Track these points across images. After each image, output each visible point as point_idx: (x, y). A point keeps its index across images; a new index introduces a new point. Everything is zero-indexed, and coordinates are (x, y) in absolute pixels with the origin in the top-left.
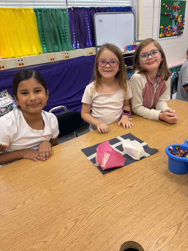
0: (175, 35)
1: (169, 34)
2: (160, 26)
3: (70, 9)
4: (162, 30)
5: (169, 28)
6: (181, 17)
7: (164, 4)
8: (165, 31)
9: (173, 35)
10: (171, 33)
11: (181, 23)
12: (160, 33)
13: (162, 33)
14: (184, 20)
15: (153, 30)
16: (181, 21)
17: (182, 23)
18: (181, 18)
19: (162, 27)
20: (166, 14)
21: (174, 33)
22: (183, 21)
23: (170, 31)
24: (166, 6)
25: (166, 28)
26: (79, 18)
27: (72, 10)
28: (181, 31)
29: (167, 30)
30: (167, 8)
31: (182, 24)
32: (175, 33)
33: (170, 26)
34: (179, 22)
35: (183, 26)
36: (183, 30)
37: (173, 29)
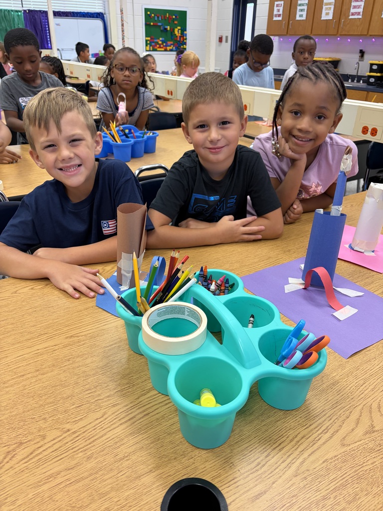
0: (171, 50)
1: (160, 47)
2: (146, 37)
3: (25, 11)
4: (148, 42)
5: (161, 41)
6: (179, 29)
7: (149, 13)
8: (153, 44)
9: (168, 50)
10: (165, 48)
11: (180, 37)
12: (146, 45)
13: (149, 46)
14: (186, 34)
15: (134, 40)
16: (180, 35)
18: (180, 31)
19: (149, 39)
20: (152, 24)
21: (168, 48)
22: (183, 35)
23: (163, 44)
24: (153, 15)
25: (155, 41)
26: (35, 19)
27: (27, 12)
28: (182, 47)
29: (157, 43)
30: (154, 17)
31: (182, 38)
32: (171, 48)
33: (161, 39)
34: (177, 35)
35: (185, 41)
36: (185, 46)
37: (166, 43)
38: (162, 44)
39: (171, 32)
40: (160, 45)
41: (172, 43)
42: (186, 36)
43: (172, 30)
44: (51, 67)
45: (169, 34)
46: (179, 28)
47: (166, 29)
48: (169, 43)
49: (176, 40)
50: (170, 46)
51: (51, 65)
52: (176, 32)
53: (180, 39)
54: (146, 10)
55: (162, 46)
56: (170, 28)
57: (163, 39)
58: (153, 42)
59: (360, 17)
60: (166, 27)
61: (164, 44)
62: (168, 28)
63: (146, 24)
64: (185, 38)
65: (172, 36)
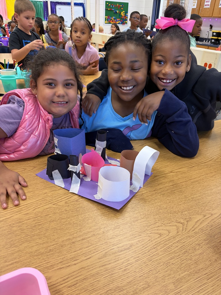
0: (119, 24)
1: (113, 22)
2: (105, 16)
4: (107, 19)
5: (113, 18)
7: (107, 3)
8: (109, 20)
11: (124, 16)
12: (105, 21)
13: (107, 21)
14: (127, 15)
16: (124, 15)
17: (126, 16)
18: (124, 13)
19: (107, 17)
20: (109, 9)
24: (110, 5)
25: (110, 18)
27: (45, 2)
28: (125, 22)
29: (111, 19)
30: (110, 6)
32: (119, 22)
33: (113, 17)
34: (122, 15)
35: (127, 19)
36: (126, 21)
37: (116, 20)
38: (114, 20)
39: (119, 14)
40: (113, 20)
41: (119, 19)
42: (127, 16)
43: (120, 13)
44: (38, 25)
45: (118, 15)
46: (124, 12)
47: (116, 12)
48: (118, 20)
49: (122, 18)
50: (118, 21)
51: (38, 24)
52: (122, 14)
53: (124, 17)
54: (106, 2)
55: (114, 21)
56: (119, 12)
57: (115, 17)
58: (109, 19)
59: (209, 7)
60: (116, 11)
61: (115, 20)
62: (118, 12)
63: (106, 9)
64: (127, 17)
65: (120, 16)
